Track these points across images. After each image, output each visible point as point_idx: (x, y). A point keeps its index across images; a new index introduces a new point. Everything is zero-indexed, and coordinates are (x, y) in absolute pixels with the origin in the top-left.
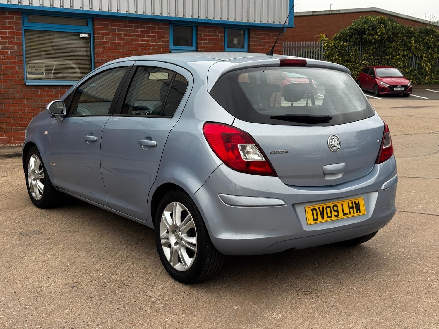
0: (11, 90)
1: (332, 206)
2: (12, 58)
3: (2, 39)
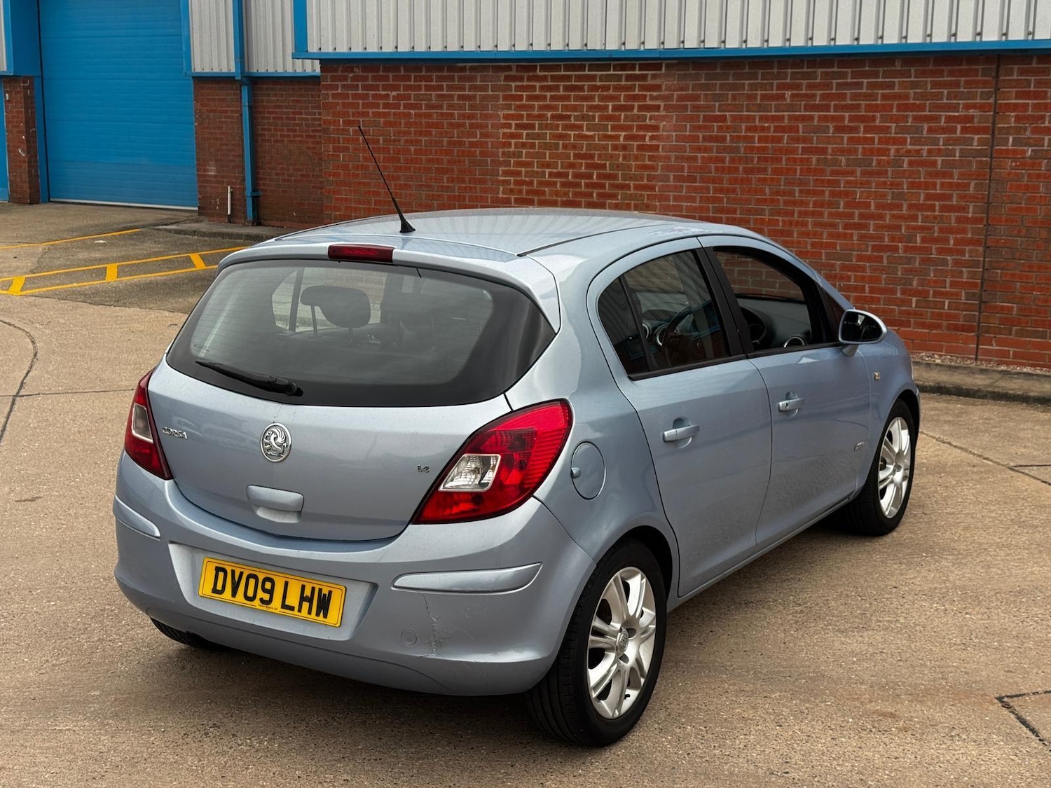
1: (261, 577)
2: (1033, 165)
3: (1015, 121)
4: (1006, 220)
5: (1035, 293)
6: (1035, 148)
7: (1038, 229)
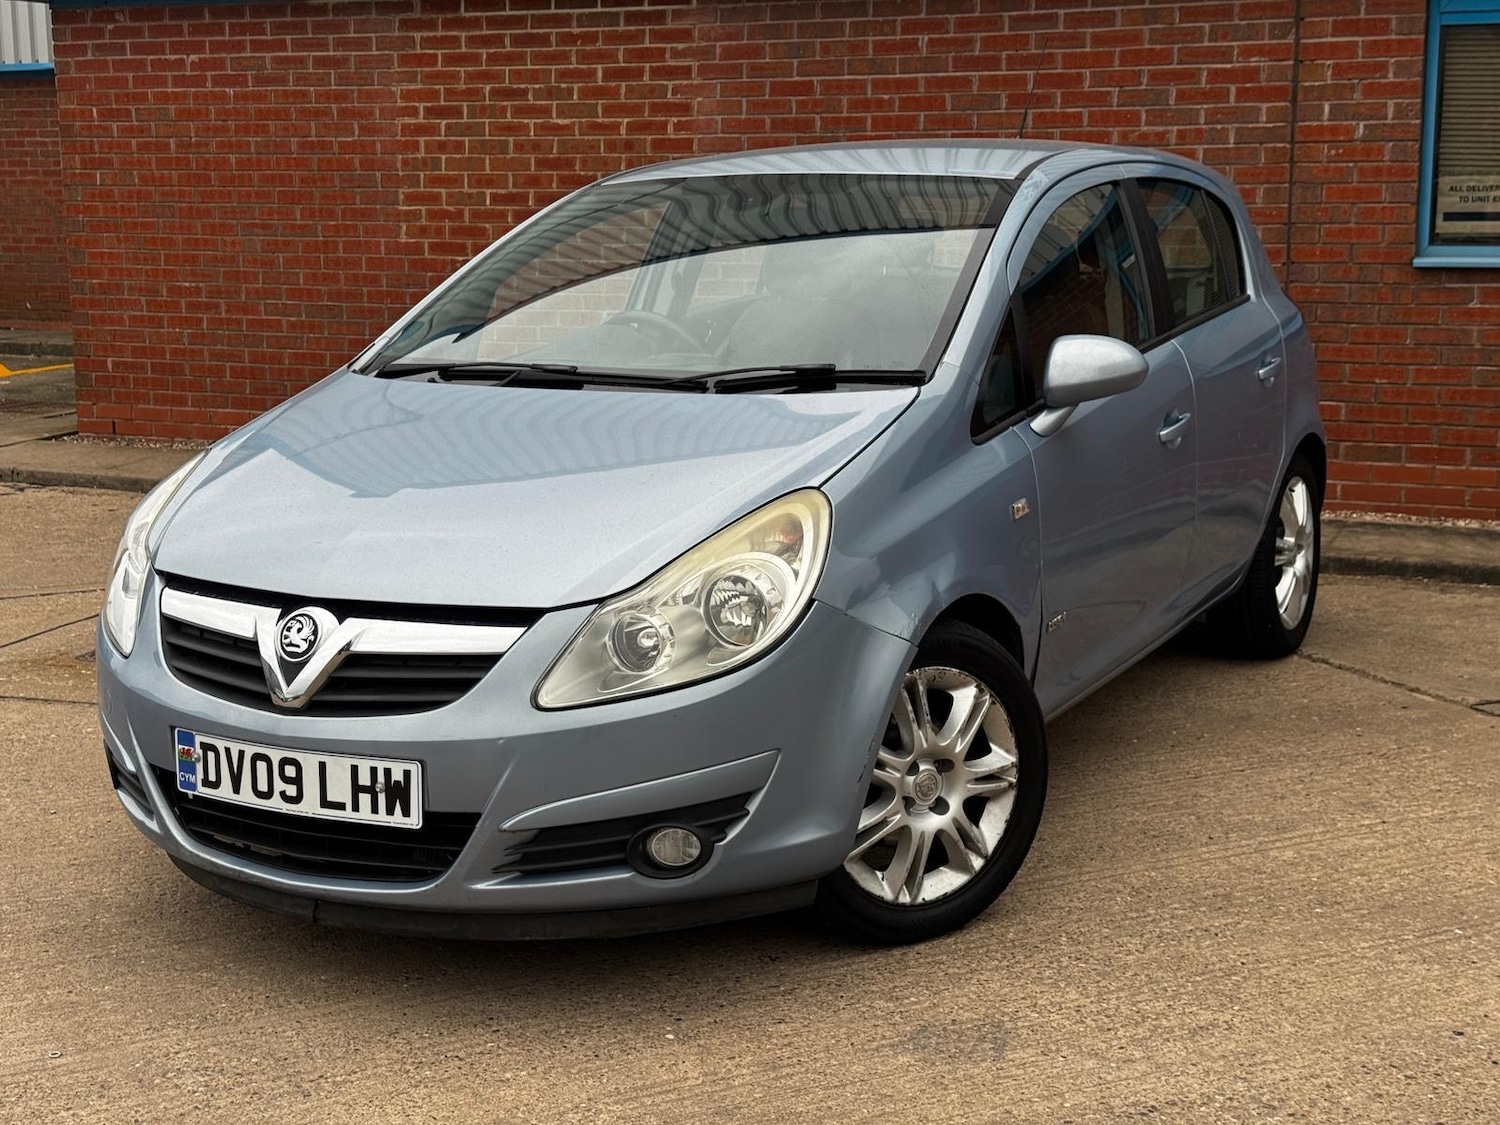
0: (1350, 288)
2: (1367, 152)
3: (1333, 74)
4: (1322, 252)
5: (1377, 381)
6: (1371, 122)
7: (1380, 266)
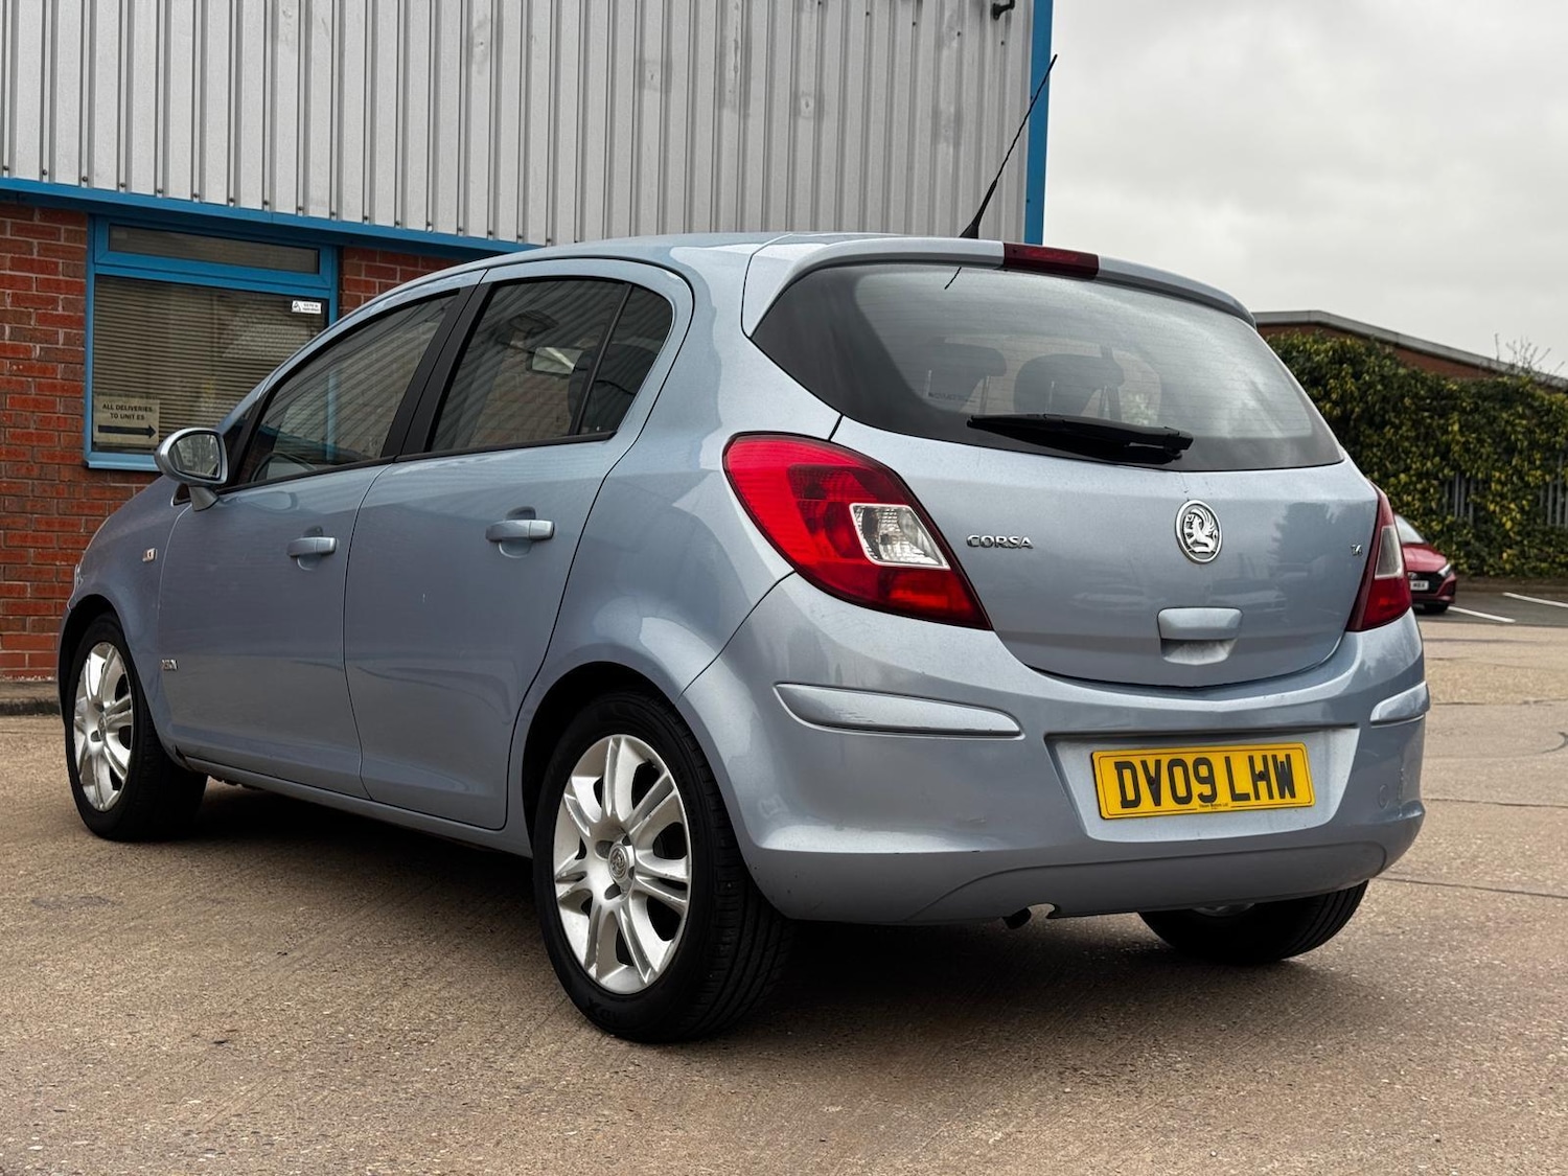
0: (33, 484)
1: (1190, 760)
2: (43, 371)
4: (7, 452)
5: (58, 563)
6: (45, 345)
7: (57, 466)
